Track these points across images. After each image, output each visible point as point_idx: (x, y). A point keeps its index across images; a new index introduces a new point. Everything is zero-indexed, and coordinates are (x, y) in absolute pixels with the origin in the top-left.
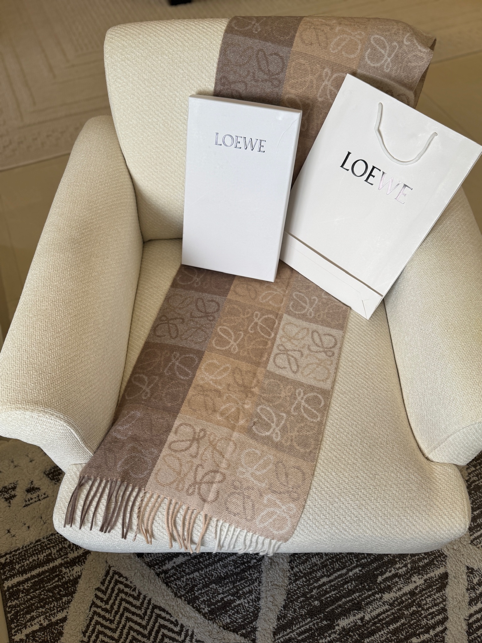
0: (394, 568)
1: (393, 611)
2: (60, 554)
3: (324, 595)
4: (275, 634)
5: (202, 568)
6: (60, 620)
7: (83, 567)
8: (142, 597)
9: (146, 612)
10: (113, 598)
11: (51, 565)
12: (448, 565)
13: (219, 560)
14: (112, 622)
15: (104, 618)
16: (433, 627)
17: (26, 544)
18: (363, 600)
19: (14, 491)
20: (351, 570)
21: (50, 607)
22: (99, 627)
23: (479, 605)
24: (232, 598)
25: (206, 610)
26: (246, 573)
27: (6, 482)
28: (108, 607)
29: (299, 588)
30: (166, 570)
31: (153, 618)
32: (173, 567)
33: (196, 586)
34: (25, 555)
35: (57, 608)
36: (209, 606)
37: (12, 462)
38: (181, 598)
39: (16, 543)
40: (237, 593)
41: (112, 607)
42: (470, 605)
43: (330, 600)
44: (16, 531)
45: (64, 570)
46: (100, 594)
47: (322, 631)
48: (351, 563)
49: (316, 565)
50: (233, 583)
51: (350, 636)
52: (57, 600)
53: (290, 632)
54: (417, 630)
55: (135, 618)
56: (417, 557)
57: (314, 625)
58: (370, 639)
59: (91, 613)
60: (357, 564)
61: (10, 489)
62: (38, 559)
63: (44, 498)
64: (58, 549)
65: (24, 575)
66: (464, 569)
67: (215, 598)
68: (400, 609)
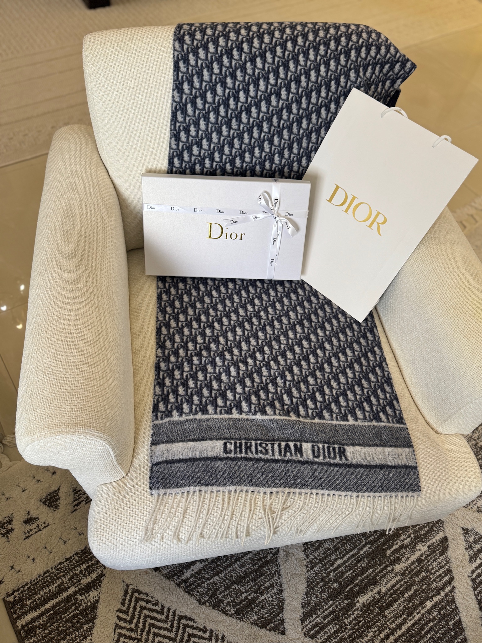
0: (399, 540)
1: (406, 580)
2: (72, 582)
3: (342, 577)
4: (303, 621)
5: (221, 571)
7: (99, 591)
8: (166, 610)
9: (172, 624)
10: (136, 616)
11: (65, 595)
12: (446, 529)
13: (236, 561)
14: (139, 640)
15: (130, 638)
16: (443, 588)
17: (34, 577)
18: (377, 574)
19: (10, 524)
20: (362, 549)
21: (72, 638)
23: (479, 561)
24: (255, 595)
25: (232, 611)
26: (265, 569)
28: (133, 626)
29: (317, 574)
30: (186, 580)
31: (181, 628)
32: (192, 575)
33: (218, 590)
34: (34, 589)
35: (80, 637)
36: (234, 607)
37: (3, 494)
38: (205, 604)
39: (23, 579)
40: (259, 589)
41: (137, 625)
42: (470, 562)
43: (348, 581)
44: (21, 566)
45: (80, 597)
46: (121, 615)
47: (345, 611)
48: (361, 542)
49: (329, 549)
50: (254, 580)
51: (371, 610)
52: (78, 629)
53: (316, 617)
54: (429, 593)
55: (163, 632)
56: (418, 527)
57: (337, 606)
58: (390, 610)
59: (116, 635)
60: (366, 542)
61: (5, 523)
62: (50, 591)
63: (45, 527)
64: (69, 577)
65: (38, 610)
66: (460, 531)
67: (239, 598)
68: (411, 578)
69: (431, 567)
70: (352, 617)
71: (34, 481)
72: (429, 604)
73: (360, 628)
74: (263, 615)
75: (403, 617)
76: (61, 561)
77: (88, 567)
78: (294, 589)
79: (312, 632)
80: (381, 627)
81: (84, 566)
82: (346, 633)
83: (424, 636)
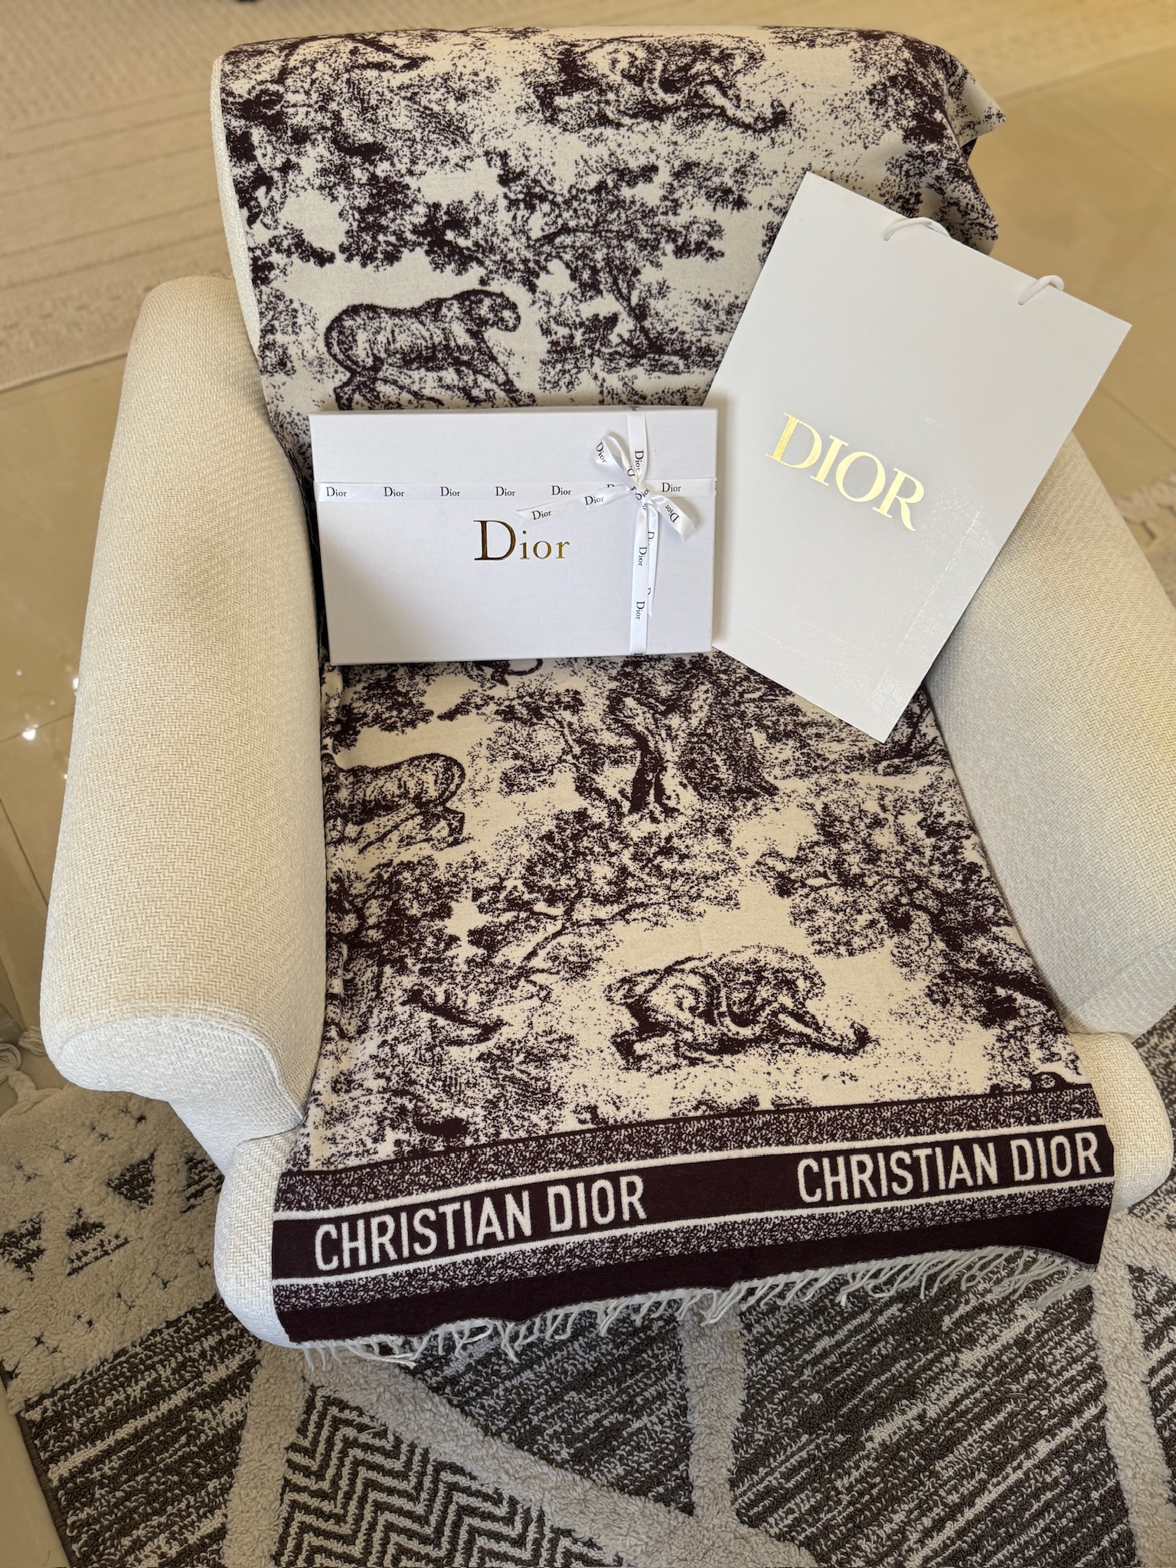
0: (974, 1294)
1: (987, 1389)
2: (182, 1377)
3: (832, 1379)
4: (733, 1484)
5: (539, 1357)
6: (209, 1536)
7: (245, 1399)
8: (404, 1448)
9: (420, 1484)
10: (334, 1461)
11: (164, 1407)
13: (576, 1335)
14: (340, 1519)
15: (319, 1513)
16: (1078, 1410)
17: (91, 1364)
18: (917, 1375)
19: (34, 1239)
20: (881, 1312)
21: (179, 1510)
22: (309, 1538)
23: (1167, 1347)
24: (621, 1417)
25: (565, 1454)
26: (645, 1355)
27: (12, 1220)
28: (325, 1485)
29: (771, 1370)
30: (454, 1377)
31: (441, 1493)
32: (469, 1367)
33: (532, 1403)
34: (91, 1393)
35: (197, 1509)
36: (569, 1445)
37: (20, 1167)
38: (500, 1436)
39: (65, 1369)
40: (631, 1402)
41: (335, 1483)
42: (1146, 1348)
43: (846, 1389)
44: (59, 1337)
45: (198, 1415)
46: (298, 1458)
47: (837, 1459)
49: (801, 1312)
50: (618, 1381)
51: (902, 1460)
52: (193, 1490)
53: (767, 1474)
54: (1044, 1422)
55: (397, 1501)
58: (947, 1459)
59: (285, 1507)
60: (891, 1297)
61: (22, 1236)
62: (128, 1398)
63: (118, 1247)
64: (173, 1365)
65: (98, 1442)
66: (1123, 1272)
67: (582, 1423)
68: (1001, 1383)
69: (1050, 1359)
70: (855, 1474)
71: (94, 1136)
72: (1043, 1448)
73: (873, 1500)
74: (639, 1464)
75: (977, 1478)
76: (155, 1326)
77: (221, 1342)
78: (715, 1407)
79: (756, 1510)
80: (926, 1502)
81: (211, 1341)
82: (840, 1513)
83: (1030, 1523)
